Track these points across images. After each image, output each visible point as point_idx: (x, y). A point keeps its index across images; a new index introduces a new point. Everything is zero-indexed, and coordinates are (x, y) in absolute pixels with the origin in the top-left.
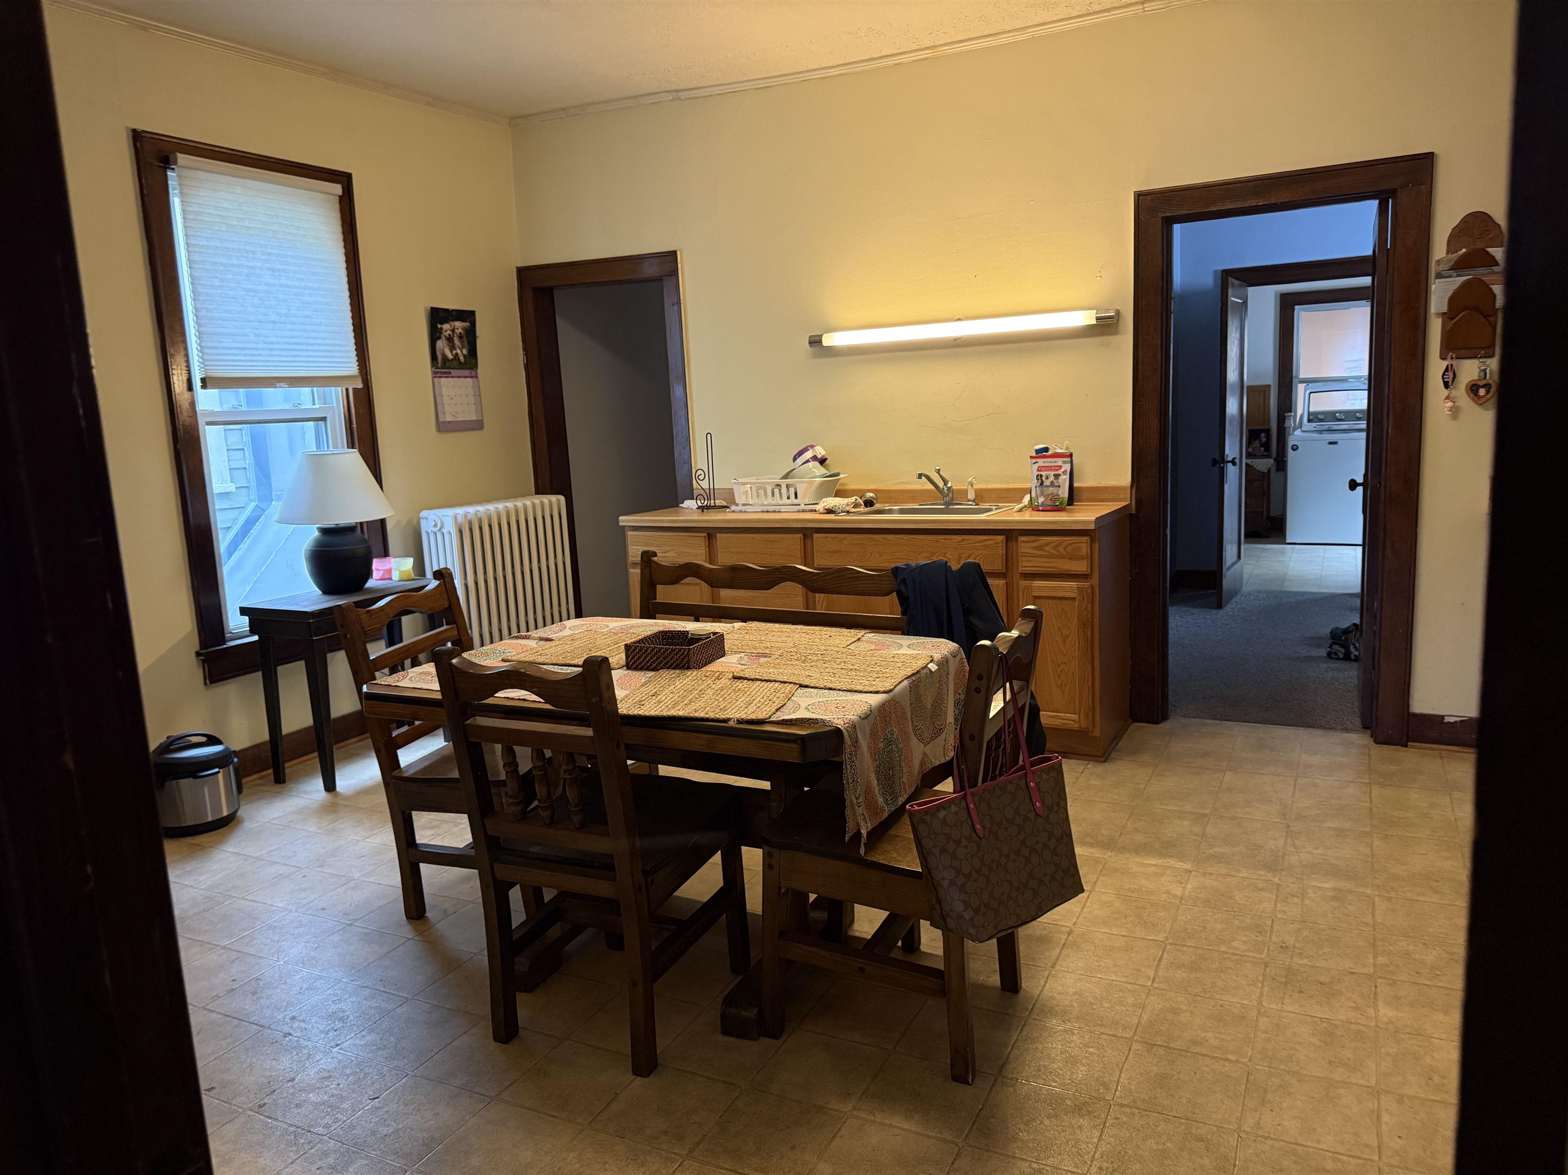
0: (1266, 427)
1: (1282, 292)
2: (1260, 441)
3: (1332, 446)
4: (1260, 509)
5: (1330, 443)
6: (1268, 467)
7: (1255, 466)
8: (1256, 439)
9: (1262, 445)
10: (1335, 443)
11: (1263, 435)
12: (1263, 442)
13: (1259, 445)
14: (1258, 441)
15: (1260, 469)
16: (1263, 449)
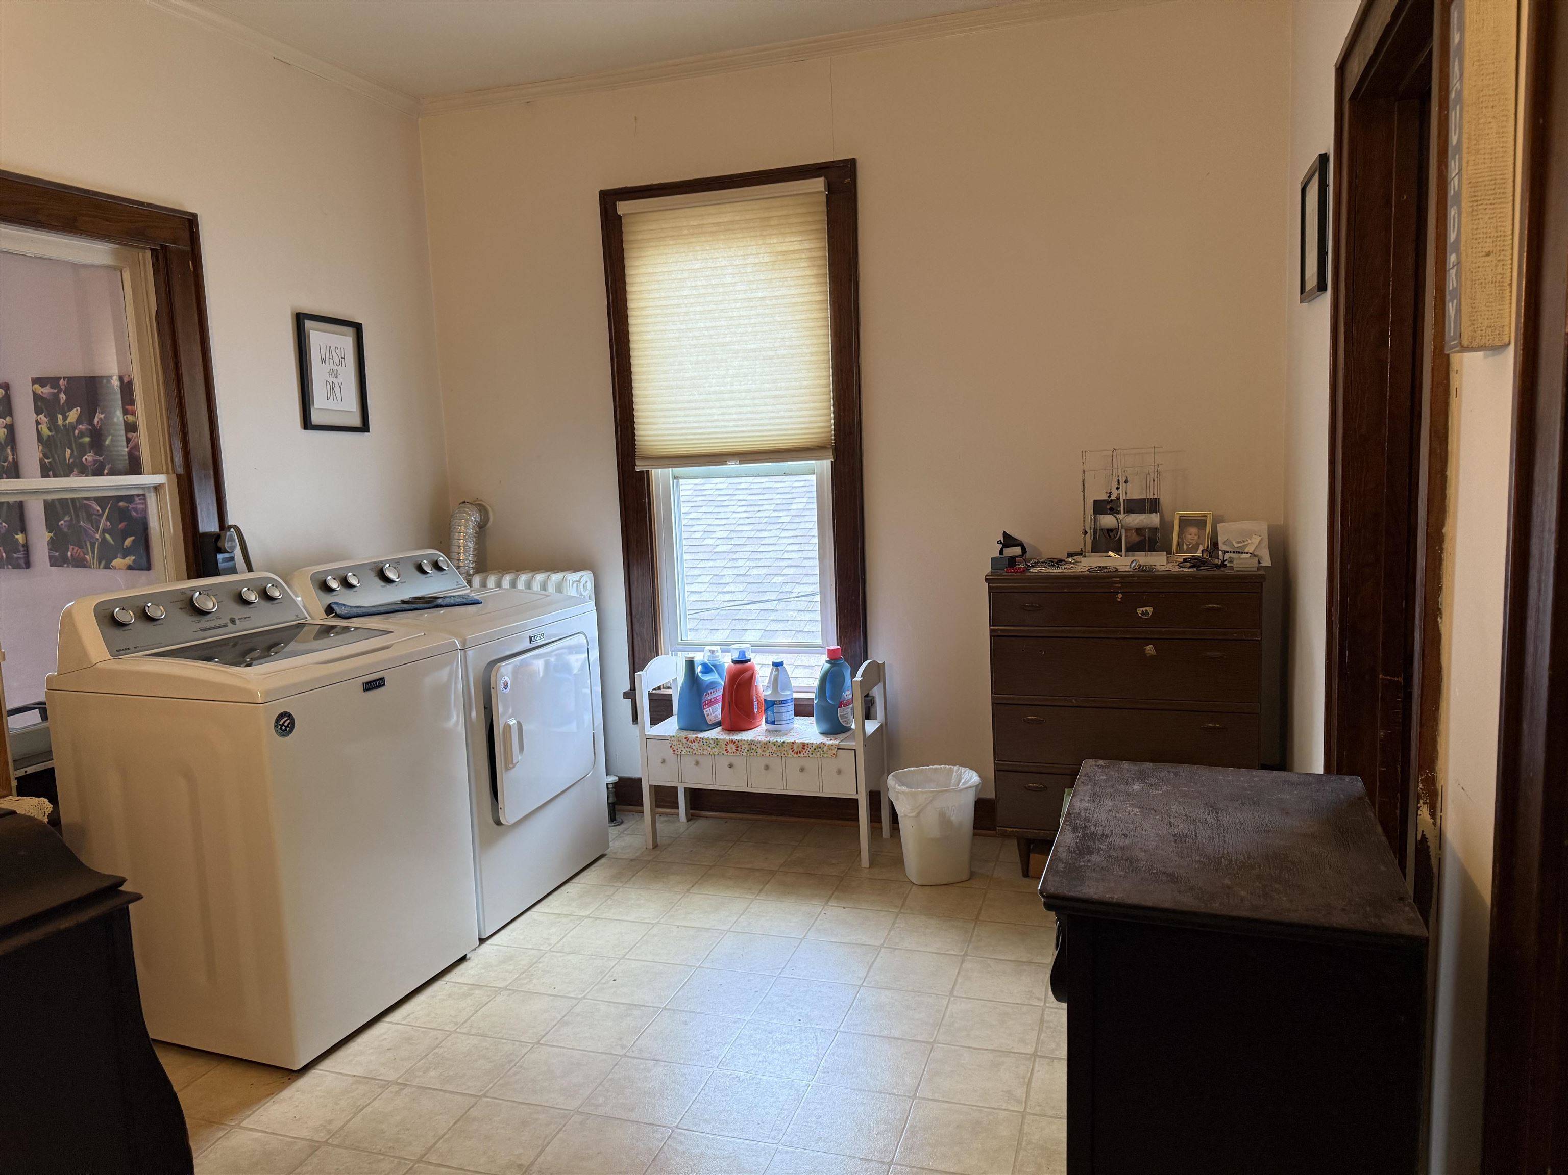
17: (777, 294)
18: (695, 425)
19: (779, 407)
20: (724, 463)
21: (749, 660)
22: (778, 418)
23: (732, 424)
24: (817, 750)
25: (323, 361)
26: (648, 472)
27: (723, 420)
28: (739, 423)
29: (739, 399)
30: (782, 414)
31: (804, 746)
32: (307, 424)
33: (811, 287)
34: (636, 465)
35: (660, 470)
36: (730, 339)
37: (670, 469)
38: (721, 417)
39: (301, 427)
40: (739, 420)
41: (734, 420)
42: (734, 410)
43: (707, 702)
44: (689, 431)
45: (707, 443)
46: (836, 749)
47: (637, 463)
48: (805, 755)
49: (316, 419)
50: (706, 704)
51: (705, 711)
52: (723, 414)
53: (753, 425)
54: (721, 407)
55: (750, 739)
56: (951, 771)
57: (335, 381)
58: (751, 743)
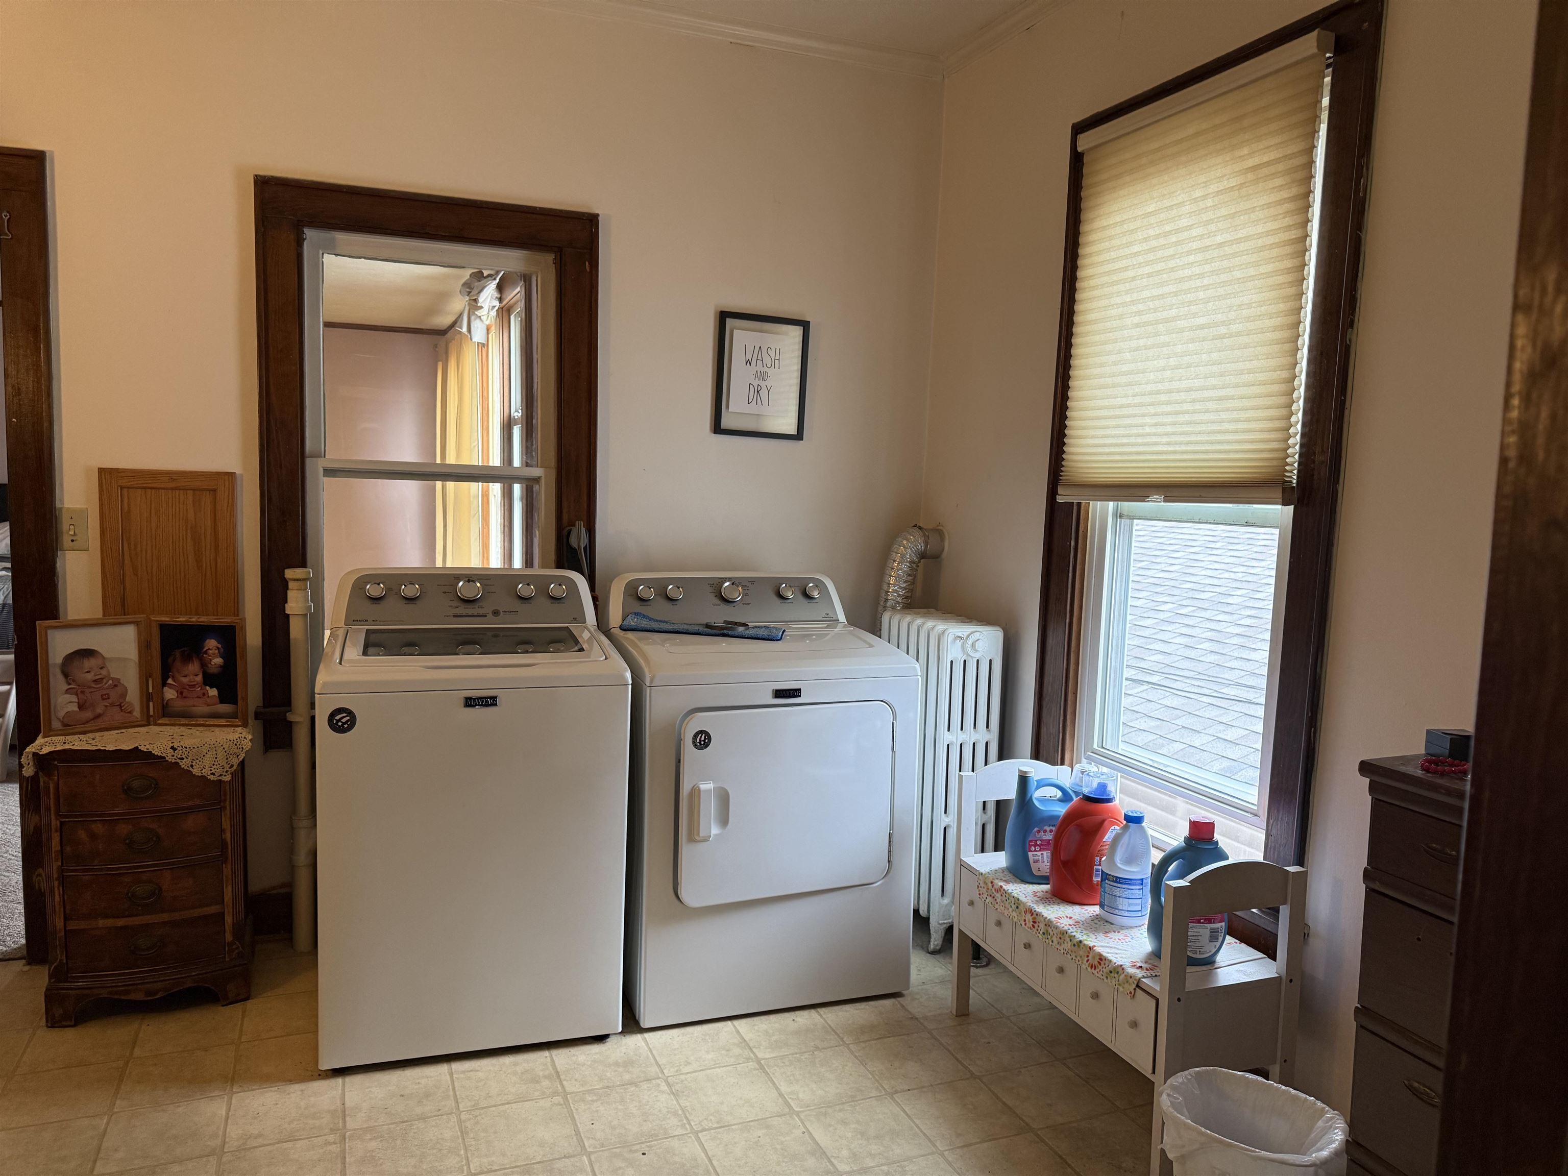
0: (226, 620)
1: (262, 173)
2: (204, 665)
3: (478, 711)
4: (213, 909)
5: (470, 702)
6: (235, 762)
7: (183, 764)
8: (187, 659)
9: (209, 680)
10: (490, 702)
11: (212, 644)
12: (213, 670)
13: (199, 678)
14: (194, 667)
15: (206, 772)
16: (213, 692)
17: (1240, 235)
18: (1125, 440)
19: (1224, 415)
20: (1142, 498)
21: (1109, 801)
22: (1219, 432)
23: (1165, 439)
24: (1112, 975)
25: (748, 362)
26: (1079, 504)
27: (1155, 435)
28: (1175, 439)
29: (1177, 402)
30: (1226, 426)
31: (1101, 959)
32: (717, 428)
33: (1284, 218)
34: (1058, 494)
35: (1099, 503)
36: (1177, 311)
37: (1111, 504)
38: (1153, 430)
39: (711, 429)
40: (1174, 434)
41: (1167, 434)
42: (1169, 419)
43: (1039, 842)
44: (1112, 450)
45: (1148, 467)
46: (1134, 986)
47: (1059, 492)
48: (1100, 976)
49: (726, 423)
50: (1036, 845)
51: (1030, 854)
52: (1156, 425)
53: (1188, 443)
54: (1155, 415)
55: (1048, 918)
56: (1322, 1112)
57: (763, 384)
58: (1049, 923)
